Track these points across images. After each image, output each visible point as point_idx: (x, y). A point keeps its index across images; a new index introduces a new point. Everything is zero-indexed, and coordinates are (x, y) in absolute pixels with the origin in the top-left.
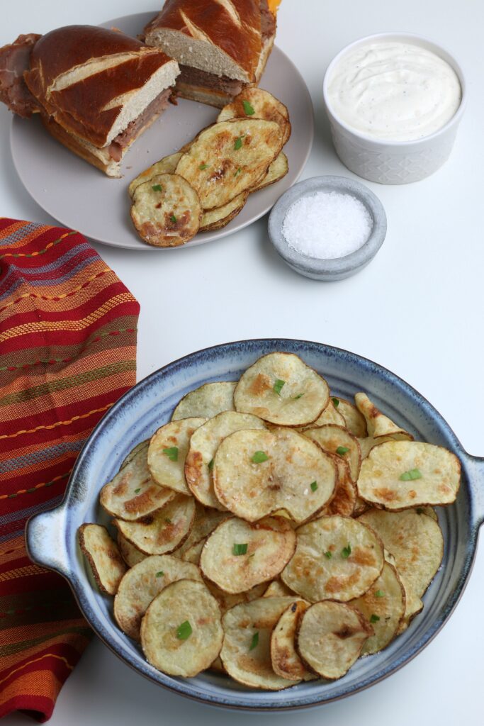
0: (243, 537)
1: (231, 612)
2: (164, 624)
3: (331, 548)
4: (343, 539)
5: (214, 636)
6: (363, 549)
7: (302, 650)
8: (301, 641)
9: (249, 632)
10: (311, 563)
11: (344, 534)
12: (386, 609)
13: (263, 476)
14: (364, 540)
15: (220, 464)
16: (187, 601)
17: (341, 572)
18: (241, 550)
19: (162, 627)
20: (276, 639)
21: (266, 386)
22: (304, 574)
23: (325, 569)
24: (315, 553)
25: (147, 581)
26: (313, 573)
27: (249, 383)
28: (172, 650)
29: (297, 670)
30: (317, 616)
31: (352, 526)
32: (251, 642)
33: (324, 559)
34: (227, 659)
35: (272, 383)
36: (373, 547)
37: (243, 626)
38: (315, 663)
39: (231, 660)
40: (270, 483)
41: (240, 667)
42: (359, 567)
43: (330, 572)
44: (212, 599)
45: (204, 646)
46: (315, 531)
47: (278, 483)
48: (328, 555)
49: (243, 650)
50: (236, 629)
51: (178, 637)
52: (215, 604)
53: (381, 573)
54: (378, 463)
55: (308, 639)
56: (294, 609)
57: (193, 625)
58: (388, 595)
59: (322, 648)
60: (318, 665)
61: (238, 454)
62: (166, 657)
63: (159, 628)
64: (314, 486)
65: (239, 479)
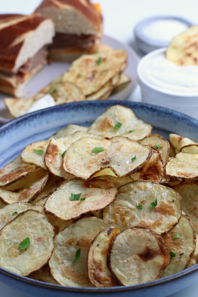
1: (61, 234)
2: (11, 241)
3: (142, 202)
4: (152, 196)
5: (46, 249)
6: (165, 202)
7: (113, 266)
8: (112, 258)
9: (73, 249)
10: (127, 212)
11: (153, 193)
12: (181, 248)
13: (98, 158)
14: (167, 197)
15: (70, 154)
16: (30, 225)
17: (149, 219)
18: (75, 198)
19: (9, 242)
20: (93, 252)
21: (109, 125)
23: (136, 216)
24: (130, 205)
25: (5, 218)
26: (127, 218)
28: (13, 257)
29: (107, 282)
30: (126, 239)
31: (159, 188)
32: (74, 258)
33: (137, 210)
34: (54, 267)
35: (113, 124)
36: (173, 201)
37: (70, 243)
38: (122, 277)
39: (57, 268)
40: (102, 161)
41: (63, 275)
42: (162, 215)
43: (140, 218)
44: (49, 224)
45: (38, 255)
46: (131, 189)
47: (108, 160)
48: (139, 207)
49: (67, 264)
50: (64, 245)
51: (19, 249)
52: (51, 228)
53: (179, 221)
54: (182, 160)
55: (118, 257)
56: (109, 233)
57: (32, 241)
58: (183, 238)
59: (128, 267)
60: (124, 279)
61: (83, 149)
62: (8, 262)
63: (6, 243)
64: (134, 159)
65: (81, 161)
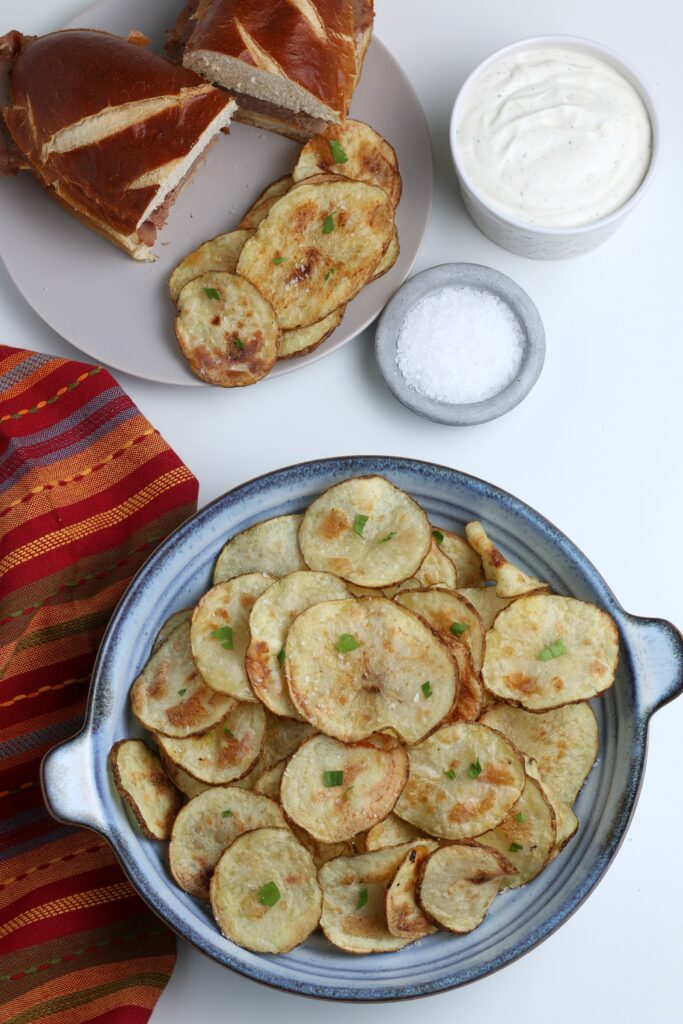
0: (336, 760)
1: (329, 866)
2: (241, 885)
3: (453, 764)
4: (470, 753)
5: (310, 899)
6: (497, 766)
7: (425, 903)
8: (424, 894)
9: (355, 888)
10: (428, 786)
11: (470, 746)
12: (531, 835)
13: (354, 672)
14: (497, 753)
15: (293, 654)
16: (268, 854)
17: (470, 794)
18: (335, 779)
19: (238, 889)
20: (392, 898)
21: (342, 526)
22: (419, 800)
23: (447, 793)
24: (433, 773)
25: (210, 823)
26: (432, 798)
27: (320, 521)
28: (255, 919)
29: (420, 926)
30: (443, 864)
31: (480, 736)
32: (357, 899)
33: (445, 780)
34: (328, 924)
35: (350, 520)
36: (510, 763)
37: (347, 882)
38: (443, 918)
39: (333, 924)
40: (365, 683)
41: (346, 931)
42: (493, 788)
43: (455, 796)
44: (303, 850)
45: (297, 912)
46: (432, 745)
47: (376, 684)
48: (450, 775)
49: (348, 910)
50: (338, 885)
51: (262, 902)
52: (307, 857)
53: (522, 792)
54: (506, 636)
55: (432, 891)
56: (412, 858)
57: (281, 885)
58: (533, 818)
59: (452, 900)
60: (447, 919)
61: (316, 639)
62: (249, 928)
63: (235, 891)
64: (426, 689)
65: (322, 677)
